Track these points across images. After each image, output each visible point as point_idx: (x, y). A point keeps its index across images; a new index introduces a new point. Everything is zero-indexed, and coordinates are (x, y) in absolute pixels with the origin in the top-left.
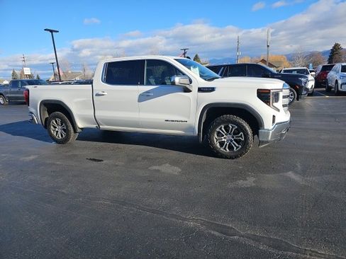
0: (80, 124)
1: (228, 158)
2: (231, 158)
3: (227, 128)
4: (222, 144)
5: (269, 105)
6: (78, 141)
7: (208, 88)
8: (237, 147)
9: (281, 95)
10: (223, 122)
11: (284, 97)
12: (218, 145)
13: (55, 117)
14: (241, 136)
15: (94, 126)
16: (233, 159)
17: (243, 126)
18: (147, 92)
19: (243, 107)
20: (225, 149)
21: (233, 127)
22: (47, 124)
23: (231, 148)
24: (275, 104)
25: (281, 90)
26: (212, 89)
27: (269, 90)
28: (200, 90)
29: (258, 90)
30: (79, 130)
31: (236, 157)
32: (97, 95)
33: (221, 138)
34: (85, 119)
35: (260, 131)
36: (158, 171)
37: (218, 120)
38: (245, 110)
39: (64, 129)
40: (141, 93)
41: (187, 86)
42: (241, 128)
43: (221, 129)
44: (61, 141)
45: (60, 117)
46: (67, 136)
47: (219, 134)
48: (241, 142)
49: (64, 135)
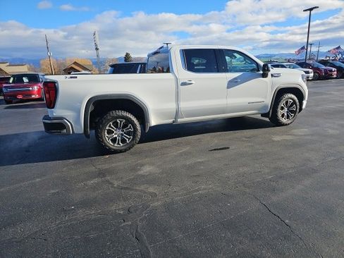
0: (153, 121)
4: (283, 115)
6: (140, 145)
7: (277, 74)
8: (291, 116)
13: (115, 118)
14: (294, 108)
15: (170, 121)
17: (295, 101)
20: (285, 118)
21: (290, 101)
29: (302, 75)
32: (184, 84)
33: (283, 111)
40: (230, 80)
43: (283, 104)
44: (124, 148)
45: (123, 117)
46: (133, 140)
47: (282, 108)
48: (294, 112)
49: (129, 139)
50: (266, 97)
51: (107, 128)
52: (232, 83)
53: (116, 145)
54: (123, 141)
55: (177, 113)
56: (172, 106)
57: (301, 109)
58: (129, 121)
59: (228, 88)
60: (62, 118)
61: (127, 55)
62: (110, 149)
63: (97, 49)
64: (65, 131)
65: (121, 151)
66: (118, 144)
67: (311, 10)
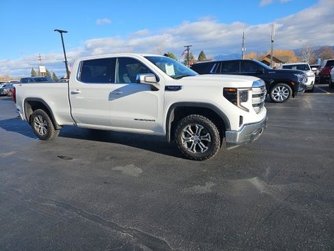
0: (59, 122)
1: (195, 160)
2: (198, 159)
3: (194, 129)
4: (189, 144)
5: (236, 105)
7: (174, 87)
8: (204, 149)
9: (250, 94)
10: (189, 122)
11: (254, 96)
12: (186, 146)
13: (37, 114)
14: (208, 137)
15: (72, 123)
16: (200, 160)
17: (210, 127)
18: (117, 90)
19: (208, 107)
20: (192, 150)
21: (199, 128)
22: (31, 121)
23: (198, 148)
24: (243, 104)
25: (251, 89)
26: (178, 88)
27: (236, 89)
28: (167, 88)
29: (224, 88)
30: (59, 127)
31: (203, 159)
32: (73, 93)
33: (189, 139)
34: (63, 117)
35: (227, 132)
36: (120, 171)
37: (185, 120)
38: (211, 110)
39: (45, 126)
40: (111, 91)
41: (154, 84)
42: (207, 129)
43: (188, 129)
44: (43, 137)
45: (41, 114)
47: (186, 134)
48: (209, 144)
49: (46, 131)
51: (34, 120)
52: (114, 95)
58: (44, 118)
62: (37, 135)
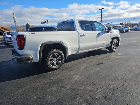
12: (113, 48)
18: (99, 33)
44: (57, 67)
45: (57, 52)
46: (61, 63)
47: (113, 45)
48: (117, 46)
49: (59, 63)
50: (109, 41)
51: (50, 58)
52: (98, 35)
53: (54, 66)
54: (57, 64)
55: (79, 49)
56: (77, 46)
57: (119, 45)
58: (60, 54)
59: (97, 37)
60: (28, 55)
61: (27, 24)
62: (51, 68)
63: (15, 21)
64: (29, 61)
65: (56, 69)
66: (55, 66)
67: (102, 9)
